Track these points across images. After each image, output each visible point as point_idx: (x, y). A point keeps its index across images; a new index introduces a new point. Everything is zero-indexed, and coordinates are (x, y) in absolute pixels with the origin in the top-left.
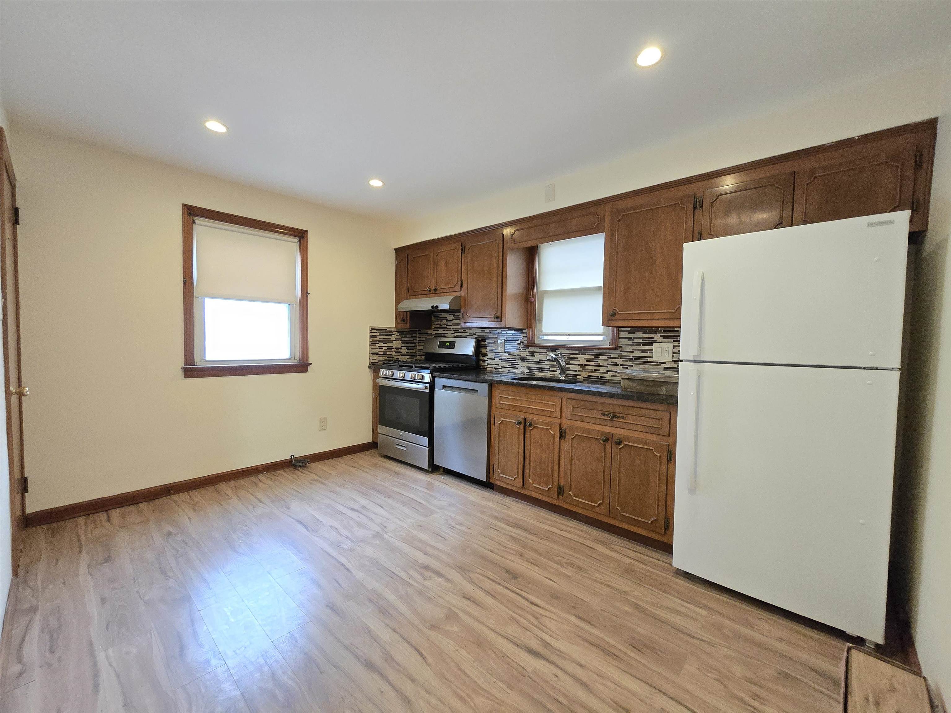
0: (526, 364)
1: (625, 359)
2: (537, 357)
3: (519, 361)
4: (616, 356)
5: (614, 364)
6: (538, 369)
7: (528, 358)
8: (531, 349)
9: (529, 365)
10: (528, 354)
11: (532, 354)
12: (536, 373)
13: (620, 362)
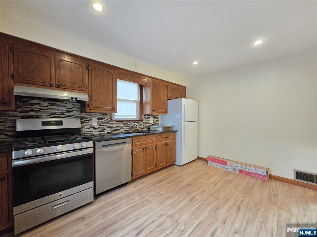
0: (109, 129)
1: (144, 123)
2: (115, 125)
3: (106, 128)
4: (141, 122)
5: (141, 125)
6: (115, 130)
7: (110, 126)
8: (112, 122)
9: (111, 129)
10: (110, 124)
11: (112, 124)
12: (114, 132)
13: (142, 124)
